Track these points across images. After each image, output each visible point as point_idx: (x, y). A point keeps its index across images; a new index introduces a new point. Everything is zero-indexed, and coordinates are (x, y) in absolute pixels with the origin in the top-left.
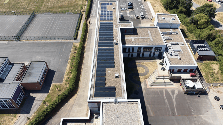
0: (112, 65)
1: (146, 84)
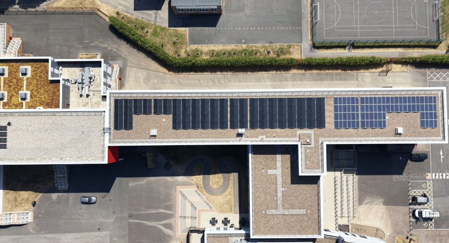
0: (181, 125)
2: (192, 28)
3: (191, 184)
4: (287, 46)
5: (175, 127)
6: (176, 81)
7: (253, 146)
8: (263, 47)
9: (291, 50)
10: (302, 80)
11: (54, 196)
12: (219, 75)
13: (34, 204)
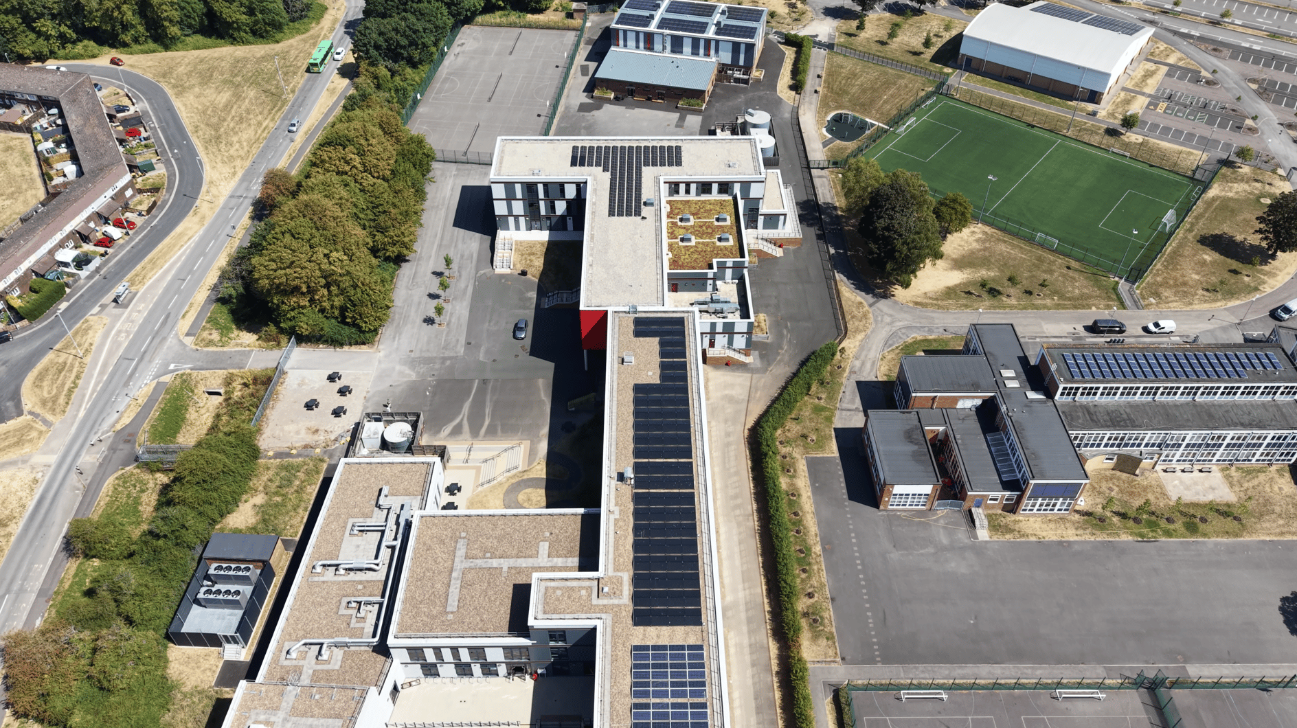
0: (641, 391)
2: (838, 461)
3: (530, 463)
4: (832, 633)
5: (638, 388)
6: (731, 439)
7: (598, 515)
8: (822, 586)
9: (823, 642)
10: (753, 665)
11: (533, 295)
12: (751, 506)
13: (524, 273)
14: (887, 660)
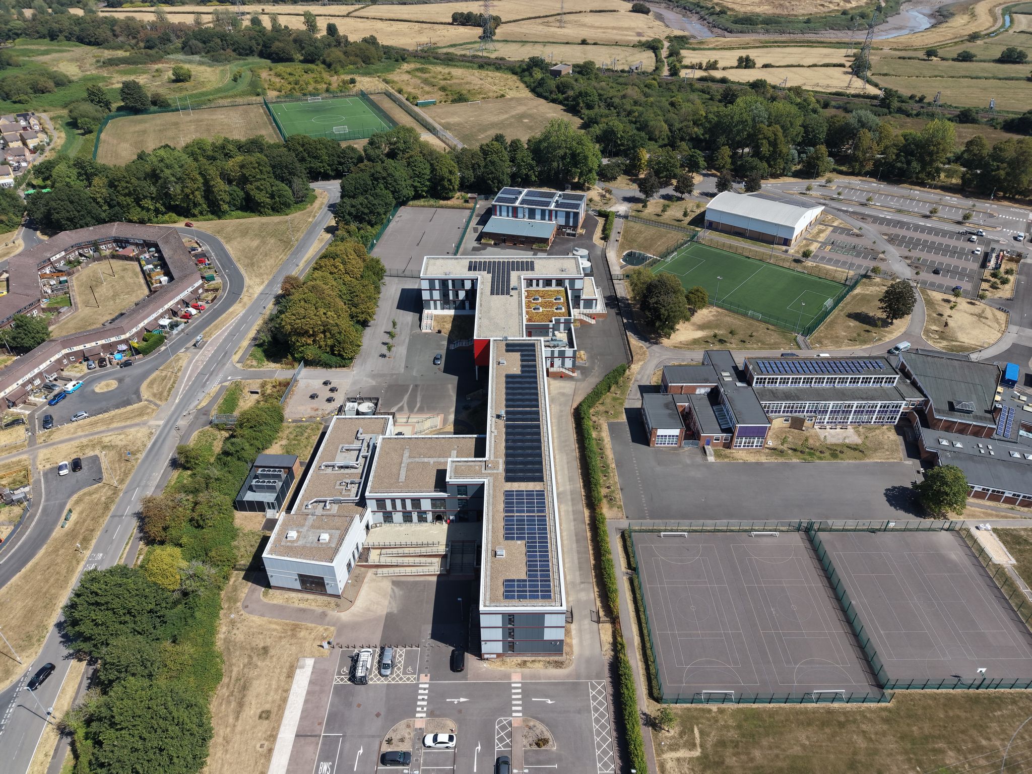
0: (510, 379)
1: (445, 421)
2: (627, 424)
3: (444, 425)
4: (620, 505)
5: (507, 376)
6: (563, 413)
7: (485, 439)
8: (616, 483)
9: (615, 509)
10: (575, 520)
11: (445, 343)
12: (574, 445)
13: (439, 332)
14: (652, 517)
